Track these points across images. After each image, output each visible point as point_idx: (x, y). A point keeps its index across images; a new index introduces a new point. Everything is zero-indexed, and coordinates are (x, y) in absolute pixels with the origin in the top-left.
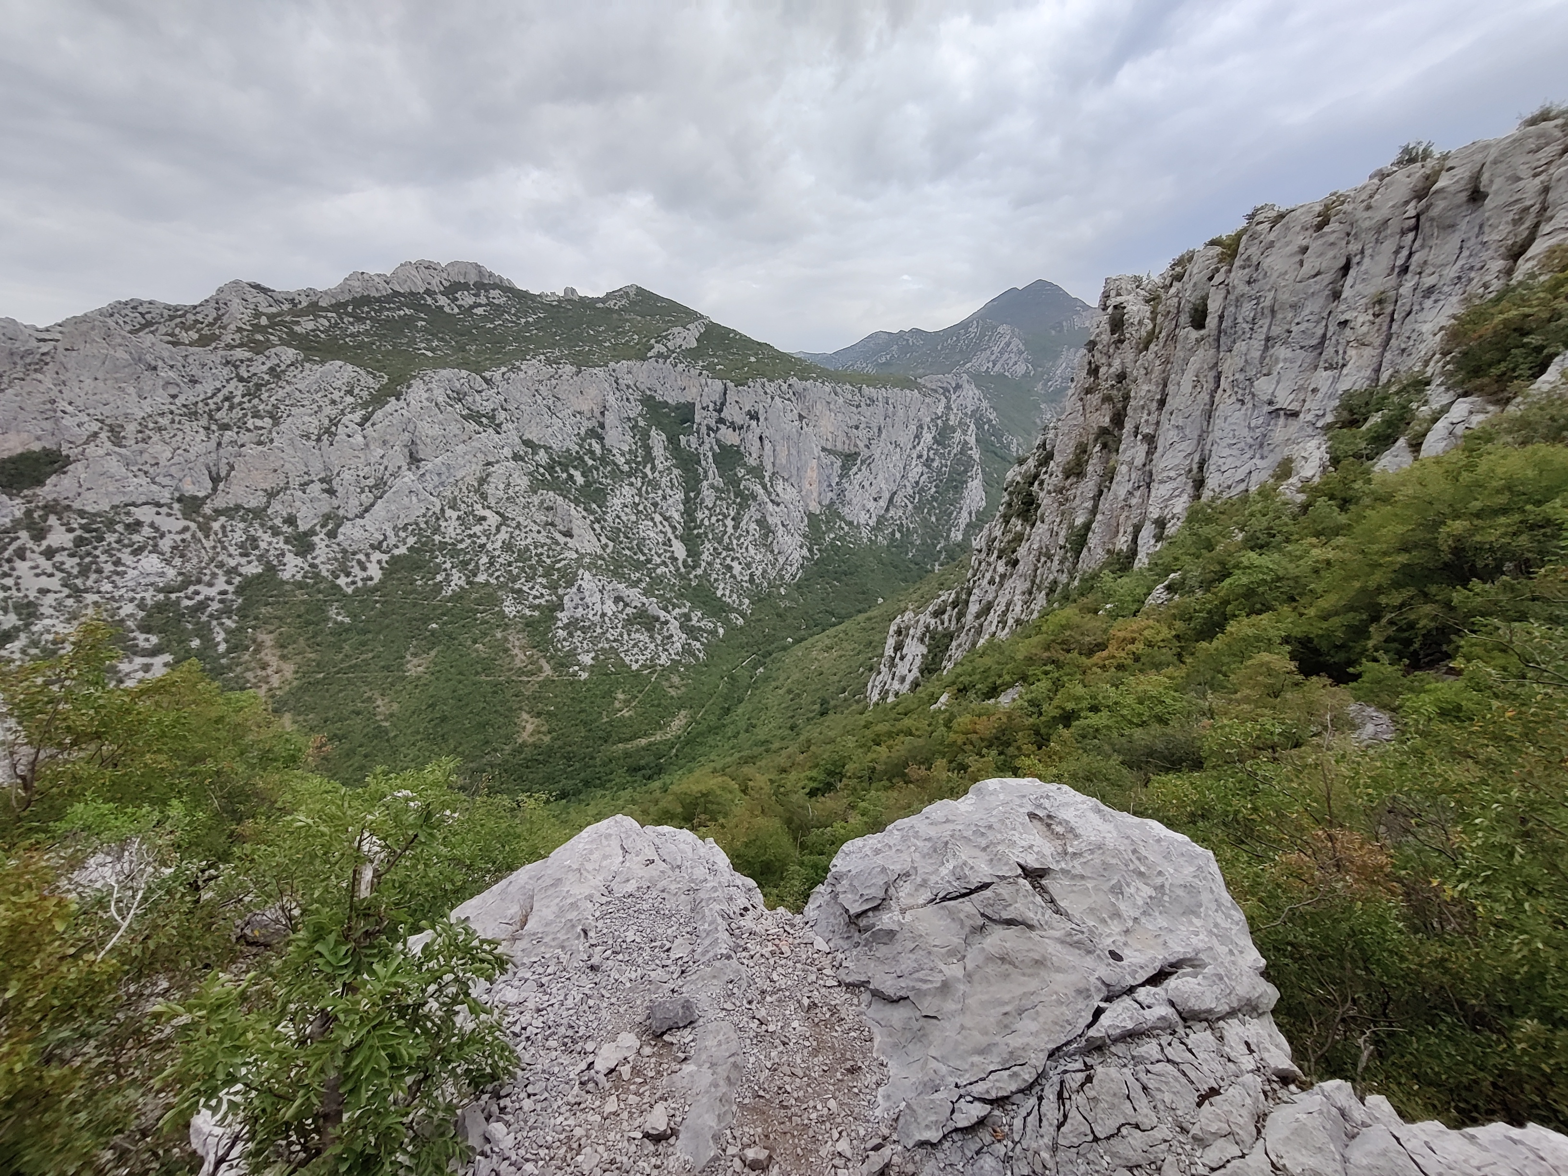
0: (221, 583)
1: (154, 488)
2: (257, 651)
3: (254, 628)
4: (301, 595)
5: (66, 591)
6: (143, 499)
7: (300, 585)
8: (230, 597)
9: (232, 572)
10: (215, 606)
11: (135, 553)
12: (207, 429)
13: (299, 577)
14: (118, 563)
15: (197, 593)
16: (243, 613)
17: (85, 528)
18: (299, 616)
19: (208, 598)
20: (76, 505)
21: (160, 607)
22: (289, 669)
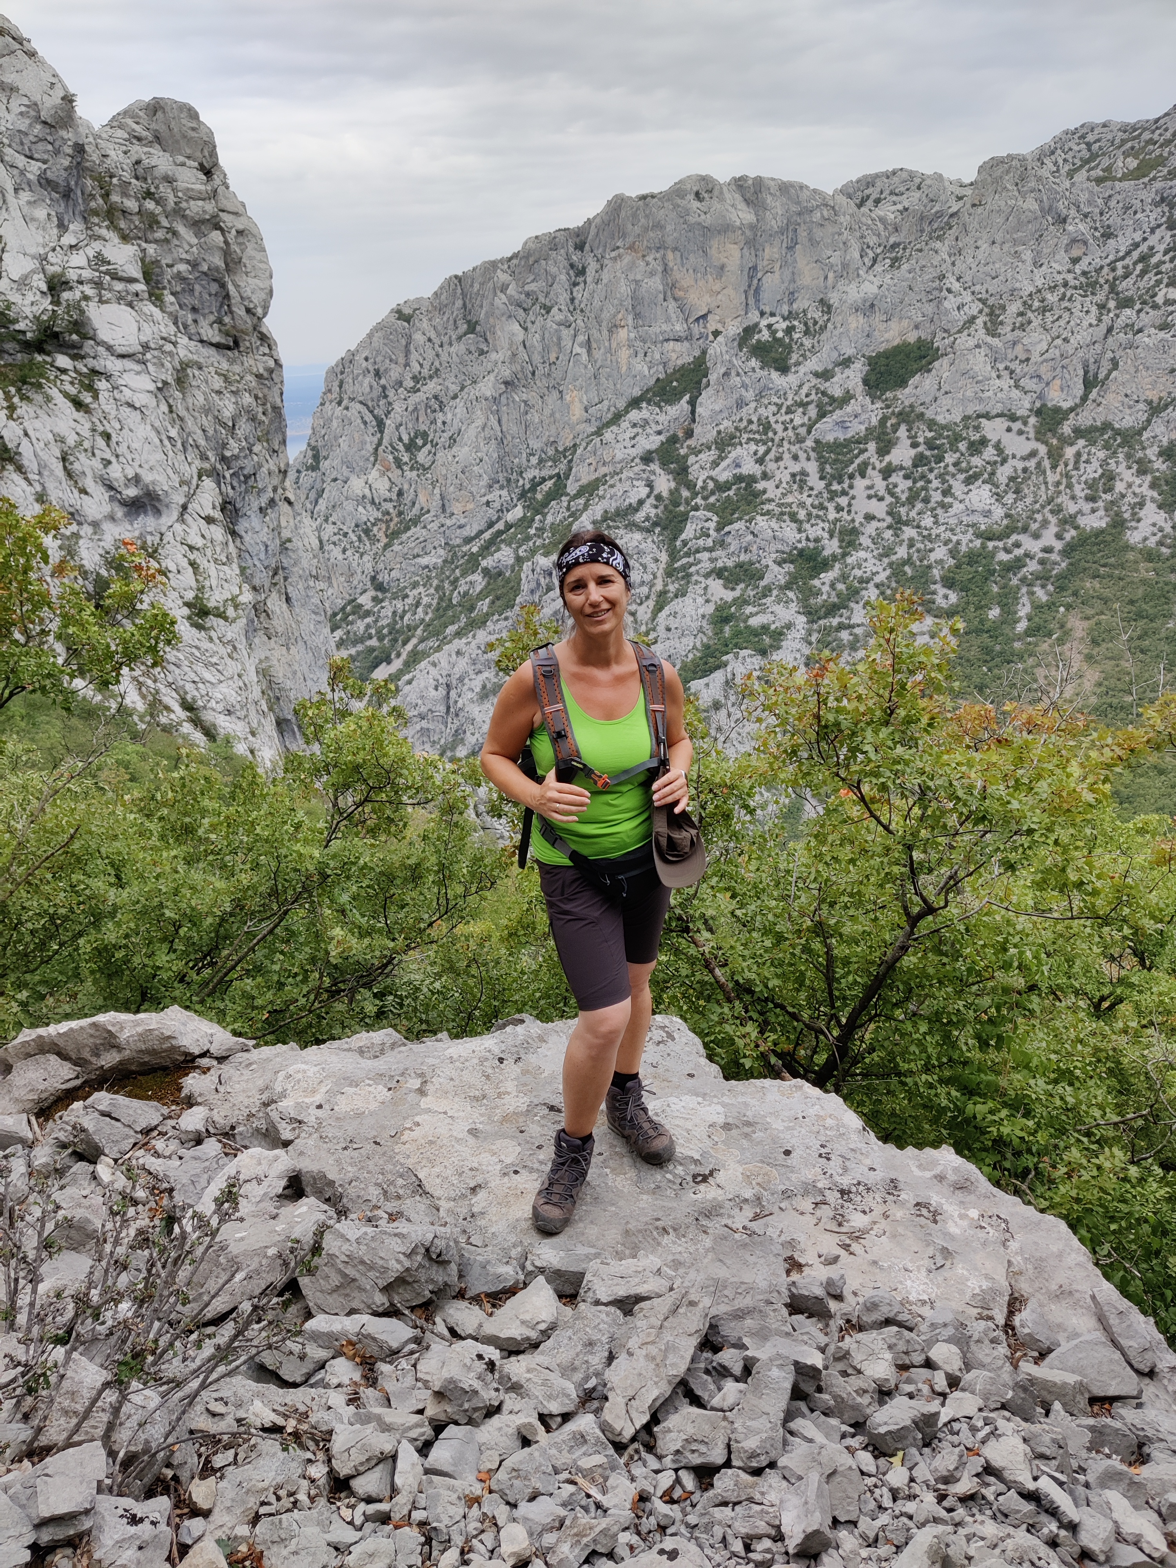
0: (1049, 538)
1: (1016, 393)
2: (1061, 641)
3: (1068, 607)
4: (1146, 572)
5: (889, 520)
6: (999, 408)
7: (1150, 556)
8: (1055, 557)
9: (1070, 521)
10: (1032, 566)
11: (969, 481)
12: (1102, 307)
13: (1152, 542)
14: (947, 492)
15: (1017, 545)
16: (1062, 583)
17: (930, 445)
18: (1132, 602)
19: (1027, 555)
20: (929, 414)
21: (973, 558)
22: (1092, 675)
